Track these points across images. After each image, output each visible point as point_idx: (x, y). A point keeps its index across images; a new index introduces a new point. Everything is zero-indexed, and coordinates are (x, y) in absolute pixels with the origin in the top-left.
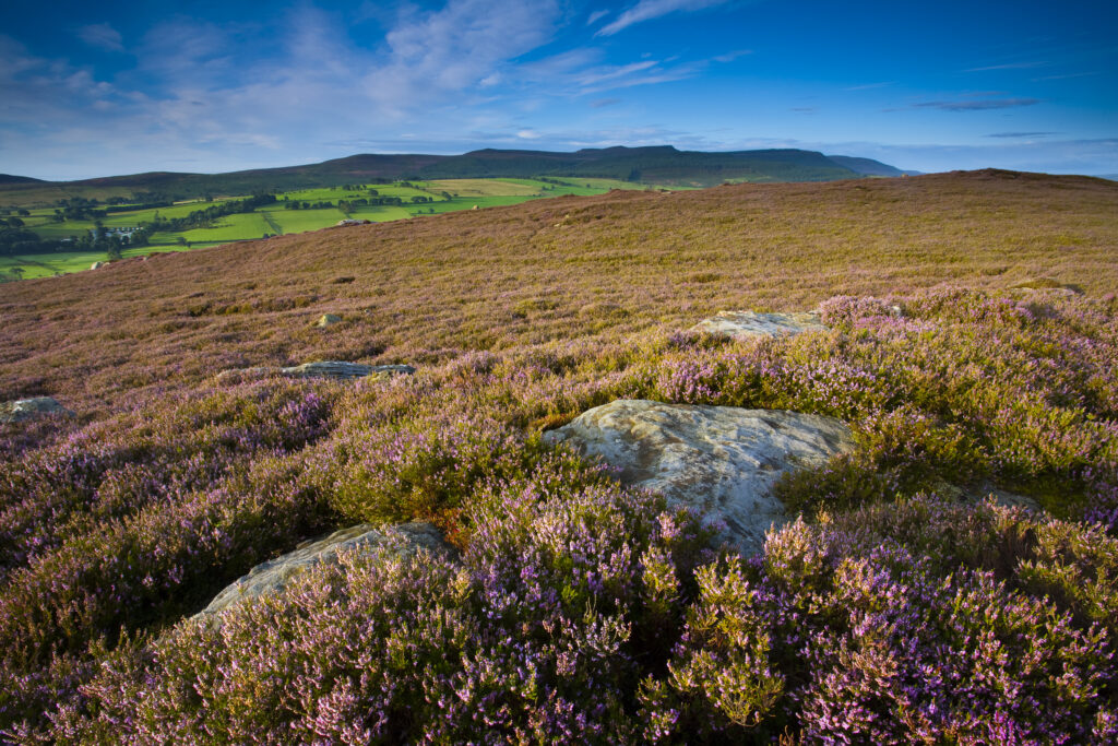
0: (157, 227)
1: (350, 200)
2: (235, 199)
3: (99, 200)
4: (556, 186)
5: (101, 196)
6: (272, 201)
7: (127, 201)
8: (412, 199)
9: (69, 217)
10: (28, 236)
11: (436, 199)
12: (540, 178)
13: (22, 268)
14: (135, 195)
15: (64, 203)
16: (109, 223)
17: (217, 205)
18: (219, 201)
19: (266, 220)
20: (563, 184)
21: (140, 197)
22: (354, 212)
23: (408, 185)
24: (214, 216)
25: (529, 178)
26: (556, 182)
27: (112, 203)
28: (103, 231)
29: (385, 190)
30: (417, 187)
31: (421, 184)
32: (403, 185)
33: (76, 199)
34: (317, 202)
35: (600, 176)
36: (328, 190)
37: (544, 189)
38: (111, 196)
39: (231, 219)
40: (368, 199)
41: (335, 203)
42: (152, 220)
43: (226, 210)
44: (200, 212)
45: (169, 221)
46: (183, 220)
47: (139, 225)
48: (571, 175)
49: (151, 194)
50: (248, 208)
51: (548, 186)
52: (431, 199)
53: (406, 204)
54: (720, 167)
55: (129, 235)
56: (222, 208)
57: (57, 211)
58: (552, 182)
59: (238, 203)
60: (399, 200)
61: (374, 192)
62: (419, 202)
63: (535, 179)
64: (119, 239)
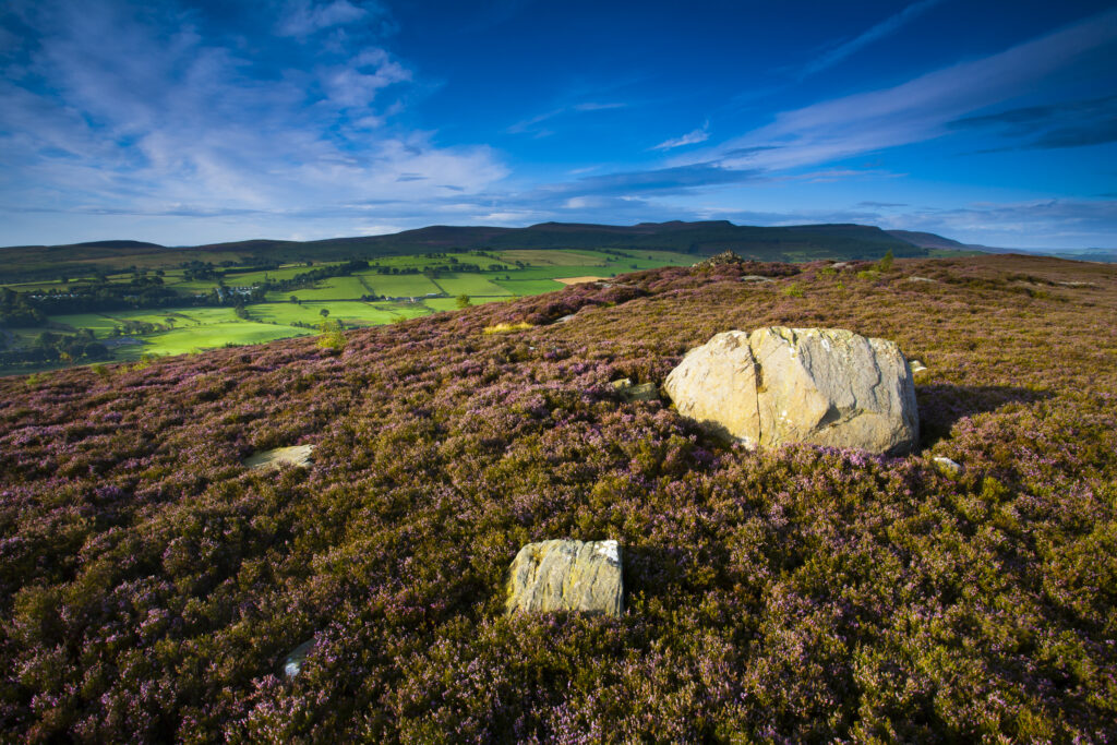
0: (269, 286)
1: (434, 267)
2: (332, 264)
3: (214, 263)
4: (620, 257)
5: (215, 259)
6: (364, 266)
7: (236, 265)
8: (490, 267)
9: (196, 278)
10: (169, 292)
11: (510, 267)
12: (603, 250)
14: (242, 259)
15: (186, 266)
16: (228, 283)
17: (318, 269)
18: (319, 266)
19: (362, 282)
20: (626, 256)
21: (247, 261)
22: (439, 278)
23: (483, 255)
24: (316, 279)
25: (593, 249)
26: (619, 254)
27: (225, 266)
28: (226, 290)
30: (492, 257)
31: (495, 253)
32: (478, 255)
33: (195, 263)
34: (405, 268)
35: (661, 249)
36: (412, 257)
37: (609, 260)
38: (224, 260)
39: (332, 281)
40: (450, 266)
41: (421, 269)
42: (263, 281)
43: (327, 273)
44: (304, 275)
45: (278, 281)
46: (290, 281)
47: (254, 285)
48: (631, 248)
49: (256, 259)
50: (345, 272)
51: (612, 257)
52: (506, 267)
53: (484, 272)
54: (776, 242)
55: (249, 292)
56: (322, 271)
57: (186, 273)
58: (615, 253)
59: (336, 267)
60: (478, 268)
61: (454, 260)
62: (495, 269)
63: (599, 251)
64: (240, 296)
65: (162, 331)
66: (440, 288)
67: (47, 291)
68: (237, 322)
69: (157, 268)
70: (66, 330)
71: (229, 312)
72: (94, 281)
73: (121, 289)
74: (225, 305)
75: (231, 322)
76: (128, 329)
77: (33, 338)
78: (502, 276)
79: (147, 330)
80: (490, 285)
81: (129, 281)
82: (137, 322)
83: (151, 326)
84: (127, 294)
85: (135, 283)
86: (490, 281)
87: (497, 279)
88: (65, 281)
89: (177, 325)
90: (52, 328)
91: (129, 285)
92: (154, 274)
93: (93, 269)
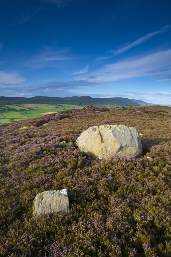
1: (1, 109)
4: (59, 106)
8: (20, 109)
11: (26, 109)
12: (55, 104)
20: (61, 106)
22: (3, 113)
23: (18, 106)
25: (52, 104)
26: (59, 105)
29: (11, 107)
30: (21, 106)
31: (21, 105)
32: (16, 106)
35: (71, 104)
40: (7, 109)
48: (63, 104)
51: (58, 106)
52: (25, 109)
53: (18, 111)
54: (103, 102)
58: (58, 105)
60: (16, 110)
61: (8, 107)
62: (21, 110)
63: (53, 105)
66: (4, 116)
78: (24, 112)
80: (20, 115)
86: (20, 114)
87: (22, 113)
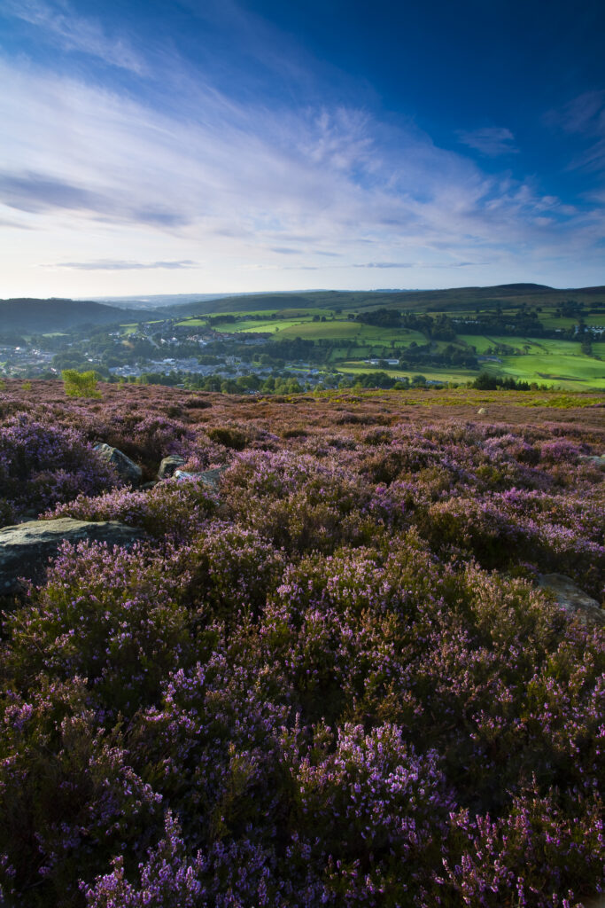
3: (585, 304)
5: (587, 300)
9: (564, 315)
10: (539, 326)
13: (531, 346)
15: (561, 305)
16: (588, 321)
27: (593, 307)
28: (583, 327)
33: (570, 302)
38: (595, 301)
57: (558, 310)
64: (591, 334)
65: (519, 354)
67: (464, 317)
68: (579, 356)
69: (538, 305)
70: (462, 345)
71: (576, 346)
72: (494, 313)
73: (507, 320)
74: (576, 340)
75: (574, 355)
76: (497, 350)
77: (442, 347)
79: (509, 352)
81: (514, 314)
82: (504, 346)
83: (512, 349)
84: (510, 323)
85: (518, 317)
88: (478, 312)
89: (531, 351)
90: (456, 343)
91: (513, 317)
92: (533, 310)
93: (499, 304)
